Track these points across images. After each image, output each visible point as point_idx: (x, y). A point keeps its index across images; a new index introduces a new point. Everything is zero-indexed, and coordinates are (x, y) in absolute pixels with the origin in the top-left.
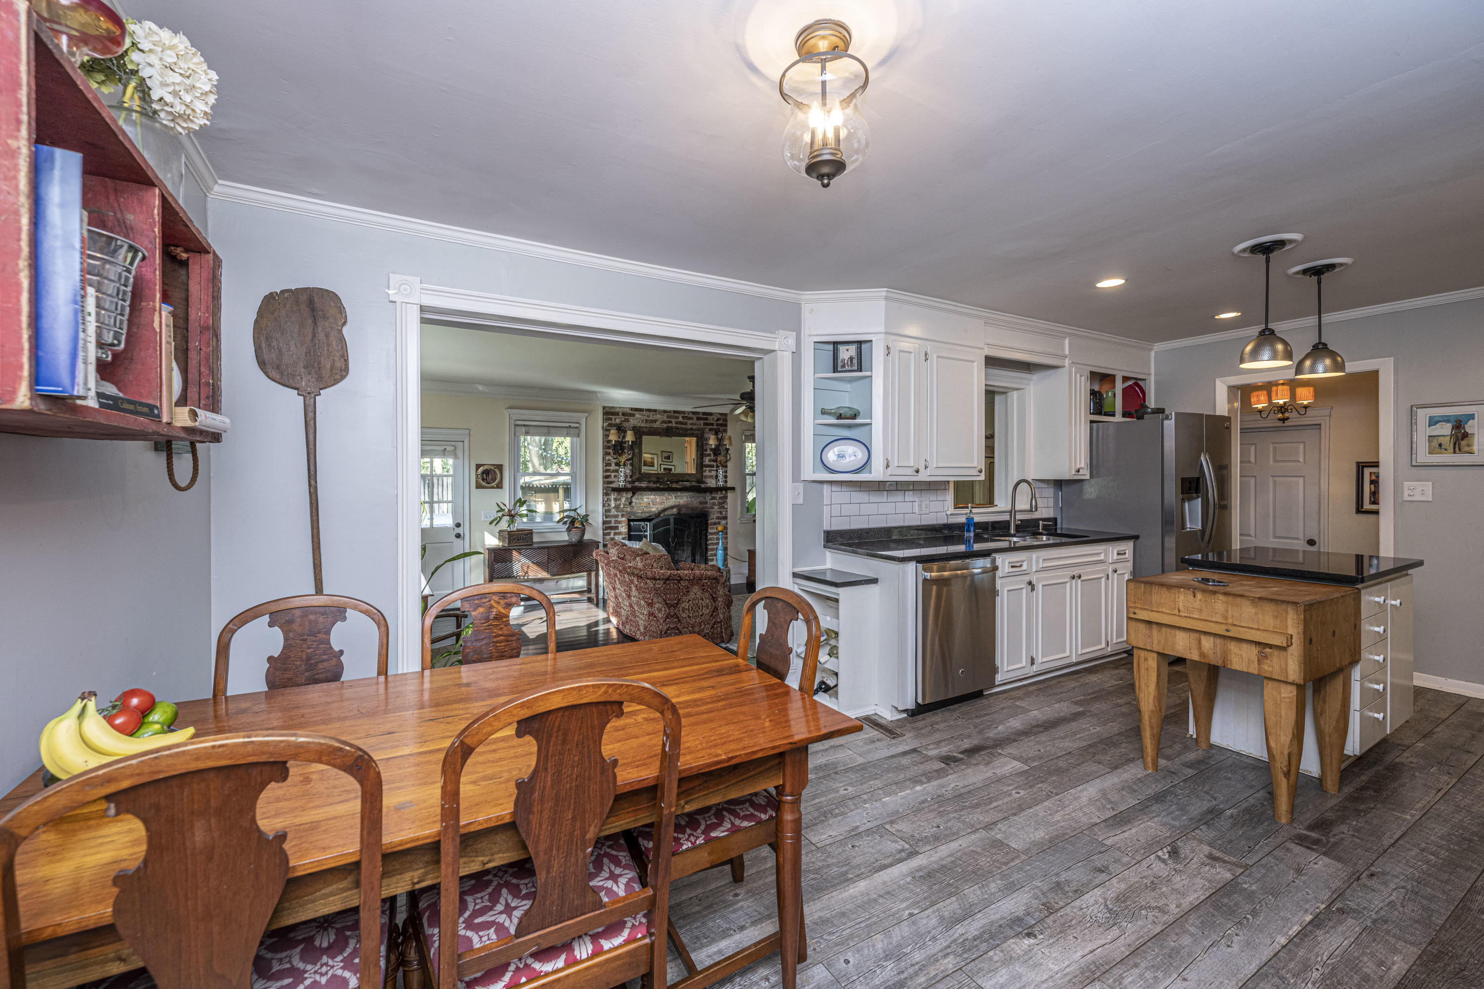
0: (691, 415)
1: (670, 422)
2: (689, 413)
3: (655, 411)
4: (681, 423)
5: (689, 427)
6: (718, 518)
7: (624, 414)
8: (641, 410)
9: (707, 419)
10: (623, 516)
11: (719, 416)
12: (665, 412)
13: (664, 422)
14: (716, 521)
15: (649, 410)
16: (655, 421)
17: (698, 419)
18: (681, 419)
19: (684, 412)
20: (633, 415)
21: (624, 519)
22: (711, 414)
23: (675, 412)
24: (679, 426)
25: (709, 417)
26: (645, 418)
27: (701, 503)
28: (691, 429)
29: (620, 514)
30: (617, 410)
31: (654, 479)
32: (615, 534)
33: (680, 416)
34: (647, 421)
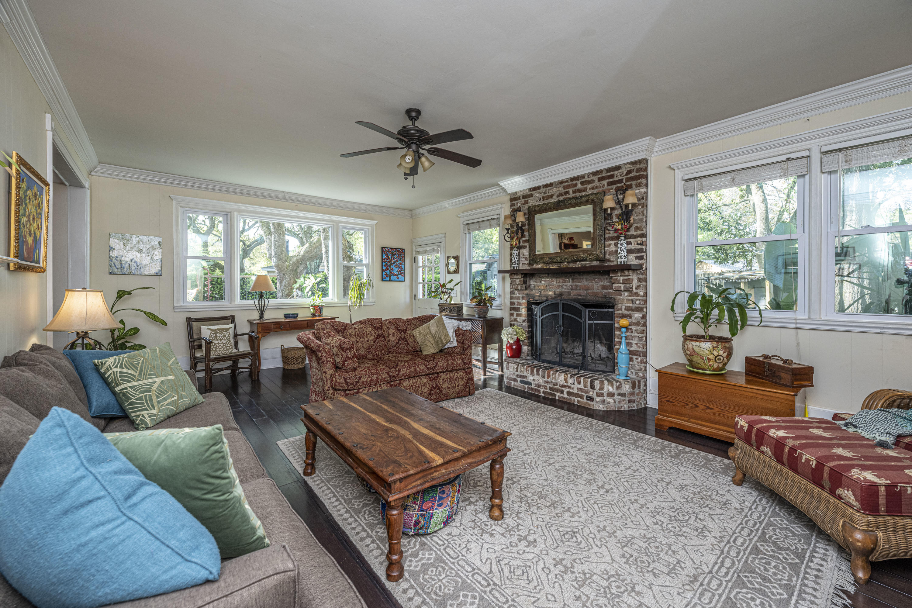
0: (592, 178)
1: (567, 193)
2: (588, 175)
3: (551, 185)
4: (580, 191)
5: (590, 192)
6: (627, 309)
7: (524, 197)
8: (538, 188)
9: (612, 176)
10: (523, 298)
11: (631, 167)
12: (562, 182)
13: (561, 195)
14: (626, 312)
15: (546, 186)
16: (551, 196)
17: (600, 179)
18: (579, 186)
19: (583, 177)
20: (531, 195)
21: (524, 301)
22: (618, 168)
23: (573, 179)
24: (577, 195)
25: (616, 173)
26: (541, 196)
27: (604, 287)
28: (592, 194)
29: (521, 296)
30: (519, 194)
31: (547, 260)
32: (518, 315)
33: (578, 182)
34: (544, 198)
